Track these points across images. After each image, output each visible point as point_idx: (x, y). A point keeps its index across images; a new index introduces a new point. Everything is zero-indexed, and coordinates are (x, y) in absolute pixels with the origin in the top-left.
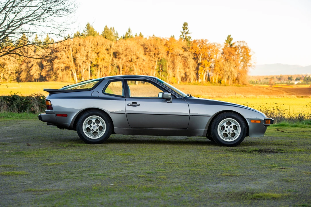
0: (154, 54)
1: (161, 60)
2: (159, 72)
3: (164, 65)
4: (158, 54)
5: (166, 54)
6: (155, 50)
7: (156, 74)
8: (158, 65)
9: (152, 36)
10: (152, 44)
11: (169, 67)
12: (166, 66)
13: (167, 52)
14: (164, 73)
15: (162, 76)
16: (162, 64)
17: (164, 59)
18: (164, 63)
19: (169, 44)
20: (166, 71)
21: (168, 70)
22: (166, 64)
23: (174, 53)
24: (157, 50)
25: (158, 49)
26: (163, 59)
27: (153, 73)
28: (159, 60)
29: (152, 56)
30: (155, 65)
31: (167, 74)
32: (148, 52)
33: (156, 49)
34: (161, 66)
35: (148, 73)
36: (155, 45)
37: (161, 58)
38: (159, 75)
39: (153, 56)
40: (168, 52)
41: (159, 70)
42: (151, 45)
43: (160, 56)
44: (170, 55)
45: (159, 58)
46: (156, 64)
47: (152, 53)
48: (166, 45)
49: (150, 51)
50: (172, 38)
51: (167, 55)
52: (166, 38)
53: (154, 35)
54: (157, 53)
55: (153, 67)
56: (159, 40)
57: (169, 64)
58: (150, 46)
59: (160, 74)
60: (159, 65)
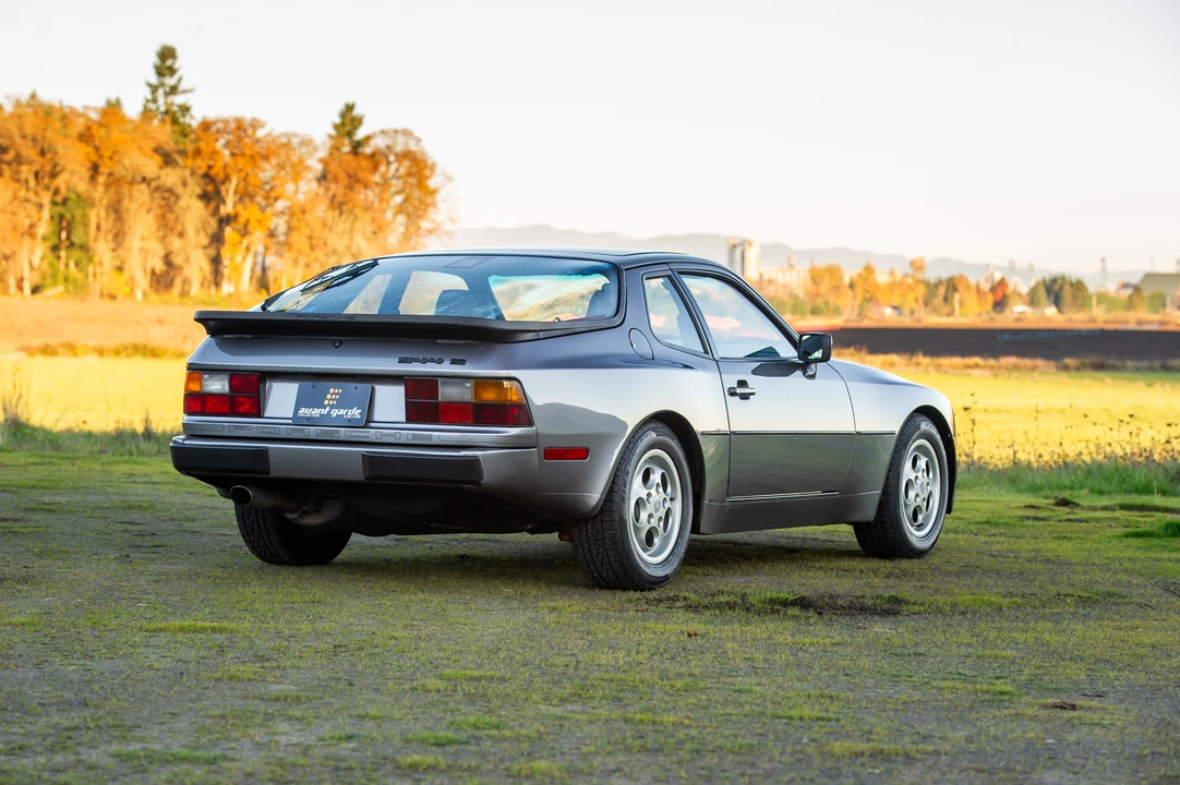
0: (36, 174)
1: (65, 201)
2: (55, 248)
3: (78, 219)
4: (53, 175)
5: (86, 174)
6: (40, 159)
7: (43, 258)
8: (52, 218)
9: (25, 97)
10: (29, 131)
11: (98, 228)
12: (86, 225)
13: (88, 165)
14: (76, 254)
15: (67, 265)
16: (68, 216)
17: (78, 196)
18: (78, 213)
19: (100, 133)
20: (84, 248)
21: (96, 240)
22: (85, 215)
23: (120, 171)
24: (49, 156)
25: (55, 153)
26: (73, 196)
27: (32, 251)
28: (59, 199)
29: (27, 182)
30: (40, 219)
31: (90, 259)
32: (9, 163)
33: (42, 153)
34: (64, 224)
35: (8, 252)
36: (39, 137)
37: (63, 191)
38: (55, 261)
39: (32, 183)
40: (95, 169)
41: (54, 241)
42: (24, 137)
43: (61, 181)
44: (101, 179)
45: (56, 192)
46: (46, 214)
47: (26, 172)
48: (85, 137)
49: (19, 160)
50: (113, 108)
51: (93, 178)
52: (86, 108)
53: (33, 96)
54: (48, 168)
55: (32, 226)
56: (57, 116)
57: (98, 216)
58: (18, 140)
59: (59, 258)
60: (56, 220)
